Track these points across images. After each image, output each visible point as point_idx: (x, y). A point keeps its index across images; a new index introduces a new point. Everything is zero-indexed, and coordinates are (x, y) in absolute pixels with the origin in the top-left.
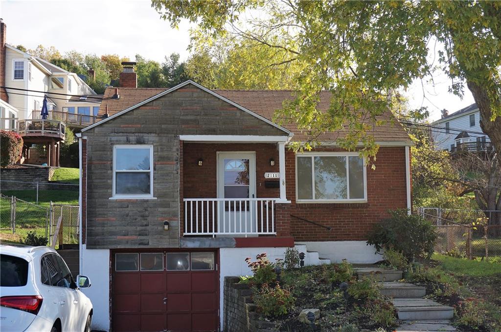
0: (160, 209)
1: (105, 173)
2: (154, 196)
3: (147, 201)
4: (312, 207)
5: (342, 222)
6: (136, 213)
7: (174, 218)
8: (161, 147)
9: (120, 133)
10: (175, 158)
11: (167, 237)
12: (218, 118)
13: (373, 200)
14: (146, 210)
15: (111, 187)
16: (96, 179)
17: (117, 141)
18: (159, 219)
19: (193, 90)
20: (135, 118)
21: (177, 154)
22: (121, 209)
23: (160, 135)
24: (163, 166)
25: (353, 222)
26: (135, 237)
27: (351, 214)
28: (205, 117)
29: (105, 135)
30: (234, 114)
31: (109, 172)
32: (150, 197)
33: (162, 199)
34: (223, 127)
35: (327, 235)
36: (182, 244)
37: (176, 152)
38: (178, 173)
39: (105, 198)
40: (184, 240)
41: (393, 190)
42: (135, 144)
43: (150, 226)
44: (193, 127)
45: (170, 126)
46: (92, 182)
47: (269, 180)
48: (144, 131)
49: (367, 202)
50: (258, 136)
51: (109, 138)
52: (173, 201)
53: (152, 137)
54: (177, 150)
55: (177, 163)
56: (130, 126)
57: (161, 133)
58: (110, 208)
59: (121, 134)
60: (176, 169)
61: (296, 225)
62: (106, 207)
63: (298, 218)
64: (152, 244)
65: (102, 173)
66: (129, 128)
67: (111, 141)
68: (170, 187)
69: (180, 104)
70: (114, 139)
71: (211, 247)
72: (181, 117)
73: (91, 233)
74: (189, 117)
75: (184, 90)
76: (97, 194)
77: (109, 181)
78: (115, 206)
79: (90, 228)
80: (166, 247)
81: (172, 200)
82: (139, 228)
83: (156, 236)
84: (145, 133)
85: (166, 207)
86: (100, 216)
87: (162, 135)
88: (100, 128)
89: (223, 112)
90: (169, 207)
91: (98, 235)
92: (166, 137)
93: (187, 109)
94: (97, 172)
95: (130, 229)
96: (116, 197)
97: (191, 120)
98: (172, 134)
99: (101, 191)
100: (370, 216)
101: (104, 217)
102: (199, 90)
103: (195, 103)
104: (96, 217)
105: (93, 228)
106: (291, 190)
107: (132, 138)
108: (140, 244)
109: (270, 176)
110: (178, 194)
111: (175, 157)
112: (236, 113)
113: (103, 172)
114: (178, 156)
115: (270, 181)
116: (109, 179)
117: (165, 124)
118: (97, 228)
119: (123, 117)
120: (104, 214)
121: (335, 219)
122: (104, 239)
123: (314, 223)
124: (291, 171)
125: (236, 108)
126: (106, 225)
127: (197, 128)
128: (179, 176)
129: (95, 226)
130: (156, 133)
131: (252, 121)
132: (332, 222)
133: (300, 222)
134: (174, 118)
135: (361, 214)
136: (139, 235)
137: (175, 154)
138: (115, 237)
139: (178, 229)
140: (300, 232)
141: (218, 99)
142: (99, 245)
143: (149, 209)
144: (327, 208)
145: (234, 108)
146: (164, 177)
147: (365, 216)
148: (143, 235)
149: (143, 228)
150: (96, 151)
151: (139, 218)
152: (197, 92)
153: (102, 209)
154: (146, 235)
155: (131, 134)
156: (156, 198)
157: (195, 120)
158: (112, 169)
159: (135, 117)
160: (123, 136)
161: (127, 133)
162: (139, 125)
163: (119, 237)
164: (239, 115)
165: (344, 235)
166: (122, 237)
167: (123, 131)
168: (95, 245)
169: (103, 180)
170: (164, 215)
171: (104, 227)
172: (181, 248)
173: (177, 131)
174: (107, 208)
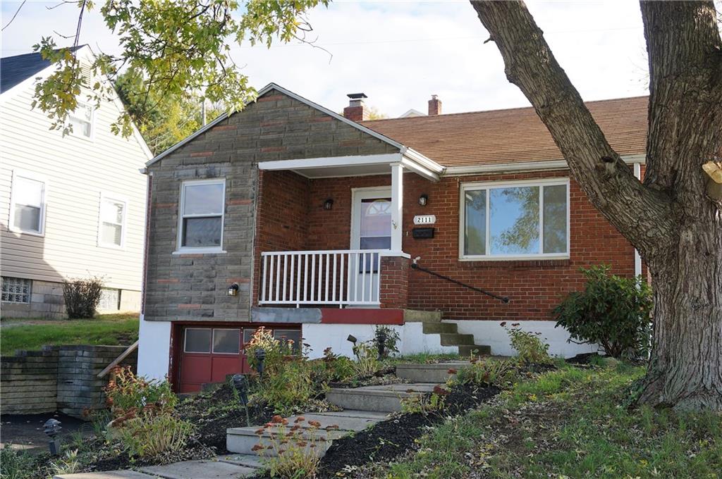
0: (230, 267)
1: (169, 219)
2: (223, 250)
3: (214, 256)
4: (482, 267)
5: (527, 289)
6: (201, 273)
7: (245, 280)
8: (235, 180)
9: (188, 164)
10: (250, 195)
11: (236, 306)
12: (307, 133)
13: (579, 254)
14: (213, 269)
15: (175, 237)
16: (160, 227)
17: (185, 176)
18: (228, 280)
19: (277, 97)
20: (206, 143)
21: (254, 189)
22: (185, 267)
23: (234, 163)
24: (236, 206)
25: (544, 289)
26: (198, 306)
27: (543, 277)
28: (290, 135)
29: (172, 169)
30: (328, 126)
31: (174, 217)
32: (218, 250)
33: (232, 253)
34: (314, 146)
35: (503, 310)
36: (254, 316)
37: (252, 187)
38: (253, 216)
39: (168, 253)
40: (256, 310)
41: (613, 237)
42: (205, 178)
43: (216, 290)
44: (274, 150)
45: (247, 151)
46: (156, 232)
47: (420, 227)
48: (216, 160)
49: (569, 258)
50: (359, 156)
51: (176, 172)
52: (245, 256)
53: (225, 168)
54: (254, 183)
55: (253, 202)
56: (201, 154)
57: (237, 161)
58: (172, 266)
59: (190, 166)
60: (251, 210)
61: (456, 294)
62: (168, 264)
63: (459, 283)
64: (218, 317)
65: (165, 219)
66: (198, 158)
67: (178, 176)
68: (242, 236)
69: (261, 119)
70: (182, 173)
71: (290, 322)
72: (261, 137)
73: (149, 299)
74: (270, 137)
75: (266, 98)
76: (159, 247)
77: (173, 230)
78: (178, 263)
79: (149, 293)
80: (232, 320)
81: (245, 253)
82: (204, 293)
83: (223, 305)
84: (217, 162)
85: (236, 264)
86: (161, 276)
87: (237, 164)
88: (168, 160)
89: (314, 125)
90: (240, 264)
91: (156, 303)
92: (242, 165)
93: (269, 125)
94: (161, 218)
95: (194, 294)
96: (182, 251)
97: (273, 140)
98: (249, 161)
99: (164, 243)
100: (572, 281)
101: (165, 279)
102: (284, 97)
103: (279, 116)
104: (156, 278)
105: (153, 293)
106: (450, 241)
107: (202, 171)
108: (203, 315)
109: (421, 221)
110: (251, 246)
111: (250, 193)
112: (330, 125)
113: (167, 217)
114: (254, 192)
115: (421, 229)
116: (174, 227)
117: (241, 148)
118: (157, 293)
119: (193, 143)
120: (166, 274)
121: (516, 285)
122: (163, 307)
123: (482, 291)
124: (451, 211)
125: (331, 118)
126: (166, 290)
127: (280, 150)
128: (255, 220)
129: (155, 291)
130: (230, 162)
131: (351, 134)
132: (510, 290)
133: (462, 290)
134: (252, 139)
135: (557, 277)
136: (203, 303)
137: (251, 189)
138: (176, 305)
139: (249, 295)
140: (463, 306)
141: (307, 107)
142: (157, 316)
143: (217, 267)
144: (504, 268)
145: (328, 118)
146: (237, 222)
147: (564, 281)
148: (207, 303)
149: (209, 293)
150: (161, 190)
151: (205, 280)
152: (282, 100)
153: (164, 268)
154: (211, 303)
155: (201, 165)
156: (225, 252)
157: (277, 140)
158: (177, 213)
159: (206, 141)
160: (191, 168)
161: (196, 164)
162: (211, 153)
163: (181, 306)
164: (335, 127)
165: (530, 310)
166: (183, 305)
167: (193, 162)
168: (153, 315)
169: (167, 229)
170: (233, 276)
171: (165, 291)
172: (252, 323)
173: (254, 157)
174: (169, 266)
